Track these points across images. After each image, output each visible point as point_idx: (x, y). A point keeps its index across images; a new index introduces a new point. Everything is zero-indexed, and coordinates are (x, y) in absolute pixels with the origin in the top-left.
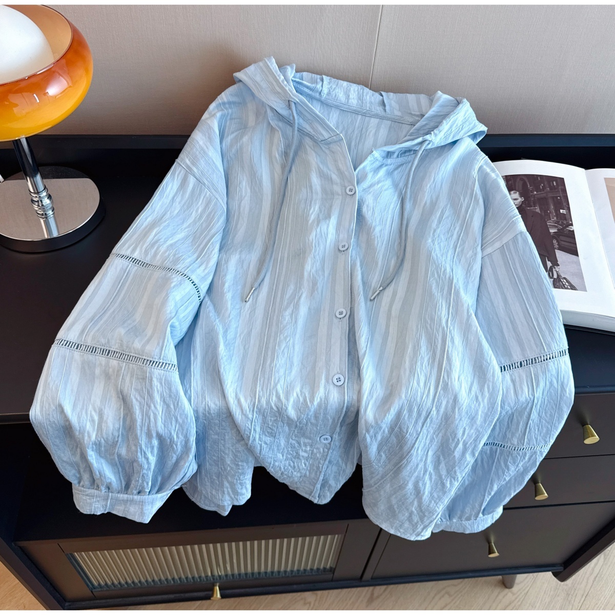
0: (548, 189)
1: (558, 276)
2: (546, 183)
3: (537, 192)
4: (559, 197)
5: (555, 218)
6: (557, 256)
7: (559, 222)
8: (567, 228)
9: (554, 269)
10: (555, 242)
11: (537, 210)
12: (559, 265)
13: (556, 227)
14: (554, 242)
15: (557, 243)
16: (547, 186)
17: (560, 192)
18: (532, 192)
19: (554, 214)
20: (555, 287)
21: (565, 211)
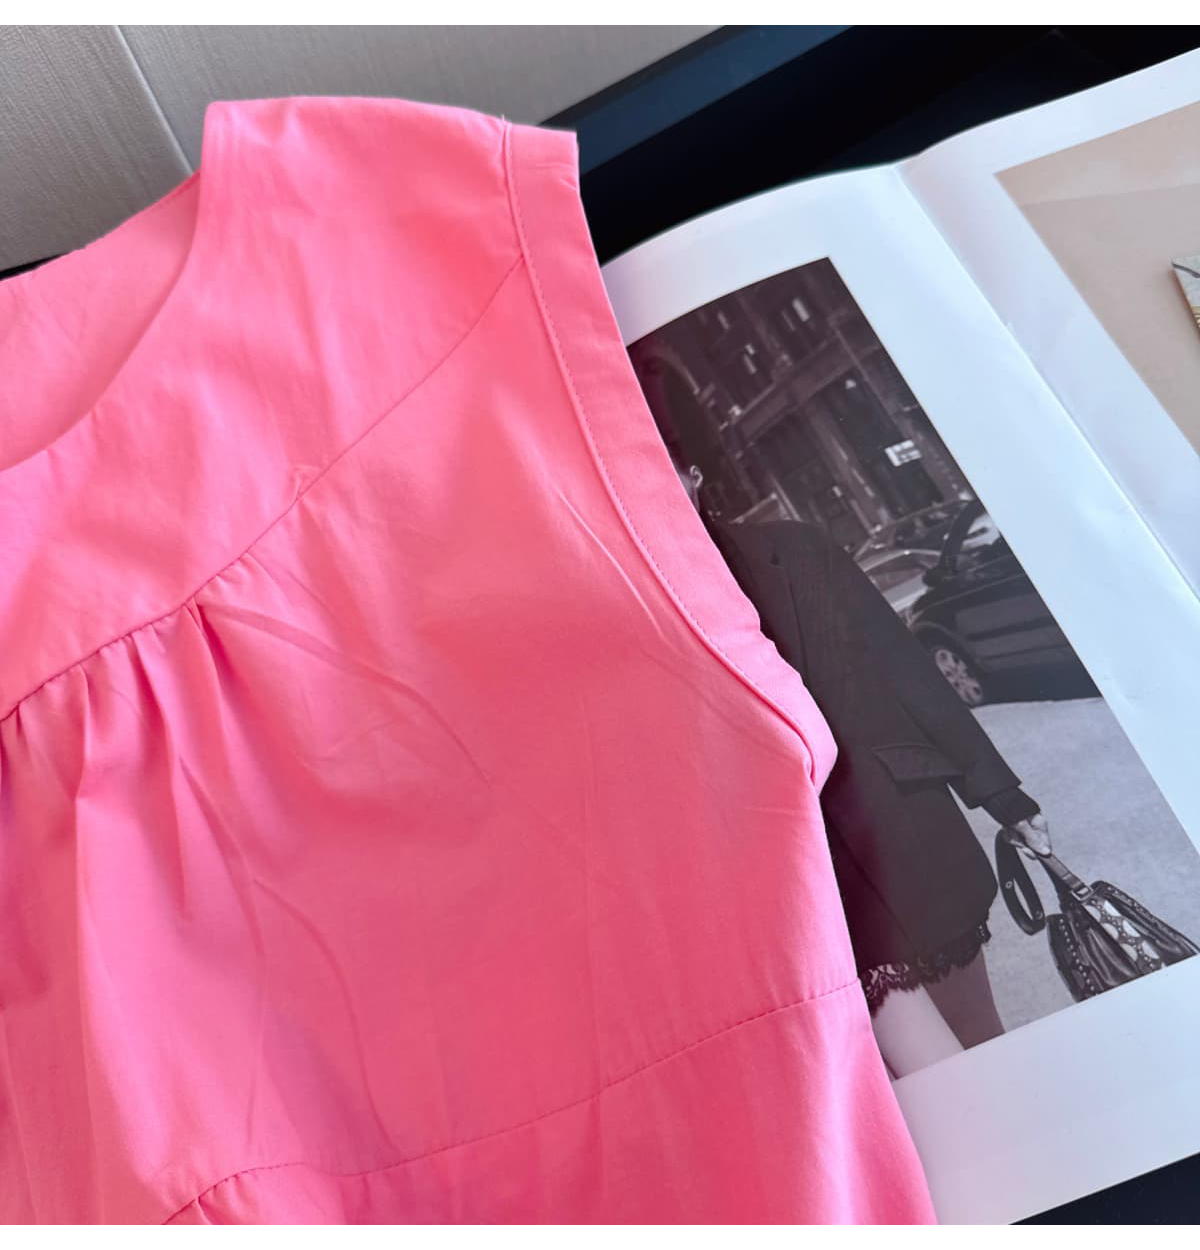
0: (785, 357)
1: (1065, 887)
2: (761, 329)
3: (742, 407)
4: (851, 374)
5: (884, 514)
6: (999, 745)
7: (911, 526)
8: (968, 543)
9: (1023, 852)
10: (946, 663)
11: (782, 508)
12: (1031, 809)
13: (909, 565)
14: (943, 667)
15: (962, 667)
16: (772, 342)
17: (844, 342)
18: (723, 416)
19: (870, 492)
20: (1081, 993)
21: (908, 444)
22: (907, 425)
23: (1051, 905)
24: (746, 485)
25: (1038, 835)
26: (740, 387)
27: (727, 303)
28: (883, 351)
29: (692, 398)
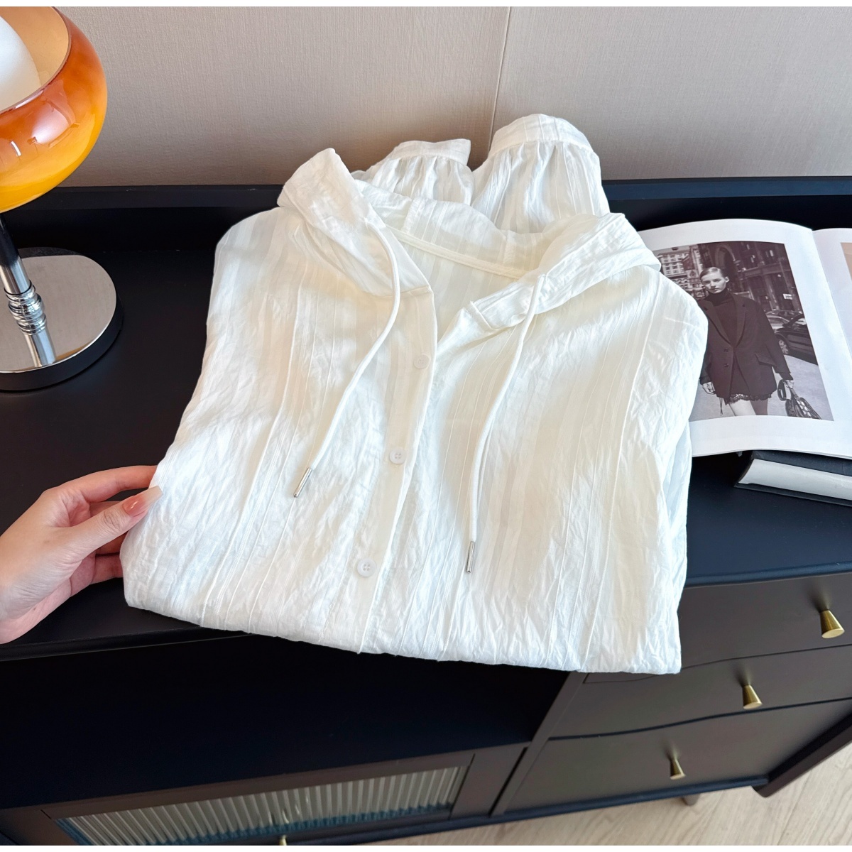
0: (763, 262)
1: (793, 395)
2: (759, 253)
3: (747, 268)
5: (777, 307)
6: (788, 364)
7: (783, 313)
8: (797, 322)
12: (791, 379)
14: (780, 344)
15: (785, 346)
16: (761, 257)
17: (781, 266)
18: (740, 268)
19: (775, 301)
20: (789, 415)
21: (790, 295)
22: (791, 291)
23: (789, 397)
24: (741, 287)
25: (790, 383)
26: (748, 264)
27: (751, 243)
28: (791, 272)
29: (733, 262)
